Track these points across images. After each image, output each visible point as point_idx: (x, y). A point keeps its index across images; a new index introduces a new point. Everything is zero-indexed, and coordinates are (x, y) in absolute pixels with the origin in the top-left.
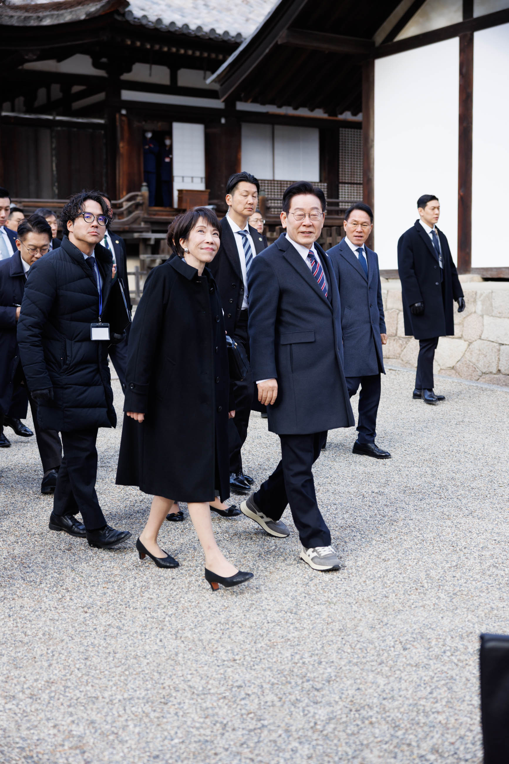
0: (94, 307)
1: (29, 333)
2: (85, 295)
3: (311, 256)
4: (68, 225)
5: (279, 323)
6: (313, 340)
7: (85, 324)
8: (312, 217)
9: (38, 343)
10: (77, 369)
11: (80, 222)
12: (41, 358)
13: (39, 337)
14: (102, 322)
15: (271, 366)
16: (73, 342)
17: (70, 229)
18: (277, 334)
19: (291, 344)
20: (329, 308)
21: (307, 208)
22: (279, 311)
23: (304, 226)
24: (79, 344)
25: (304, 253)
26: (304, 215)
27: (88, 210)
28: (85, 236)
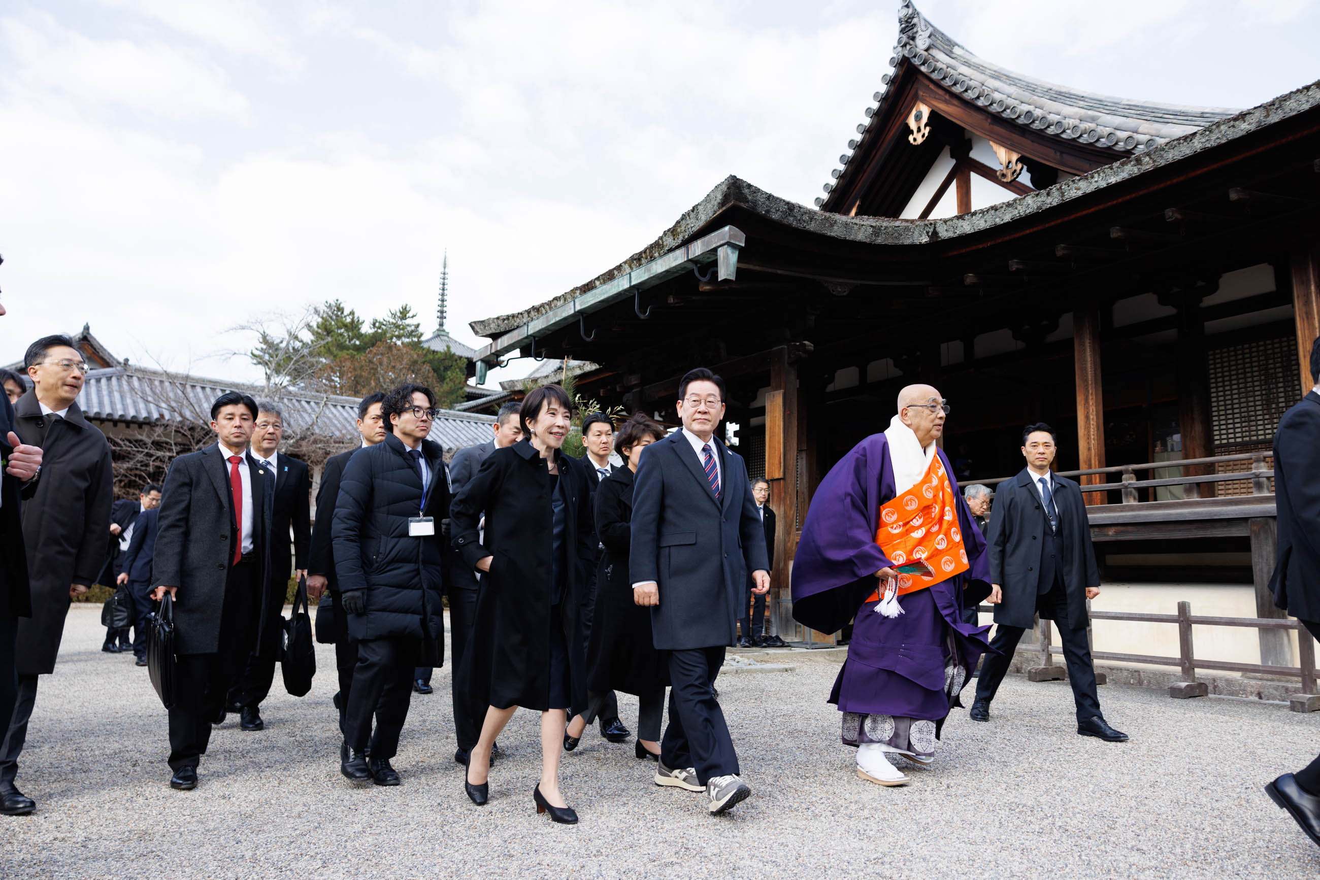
0: (416, 501)
1: (344, 526)
2: (405, 486)
3: (706, 449)
4: (391, 417)
5: (661, 520)
6: (694, 542)
7: (405, 518)
8: (708, 403)
9: (352, 538)
10: (388, 568)
11: (406, 416)
12: (355, 555)
13: (355, 531)
14: (424, 516)
15: (649, 567)
16: (389, 538)
17: (393, 422)
18: (659, 534)
19: (670, 547)
20: (718, 508)
21: (704, 393)
22: (662, 507)
23: (699, 412)
24: (396, 540)
25: (697, 445)
26: (699, 401)
27: (416, 403)
28: (413, 430)
